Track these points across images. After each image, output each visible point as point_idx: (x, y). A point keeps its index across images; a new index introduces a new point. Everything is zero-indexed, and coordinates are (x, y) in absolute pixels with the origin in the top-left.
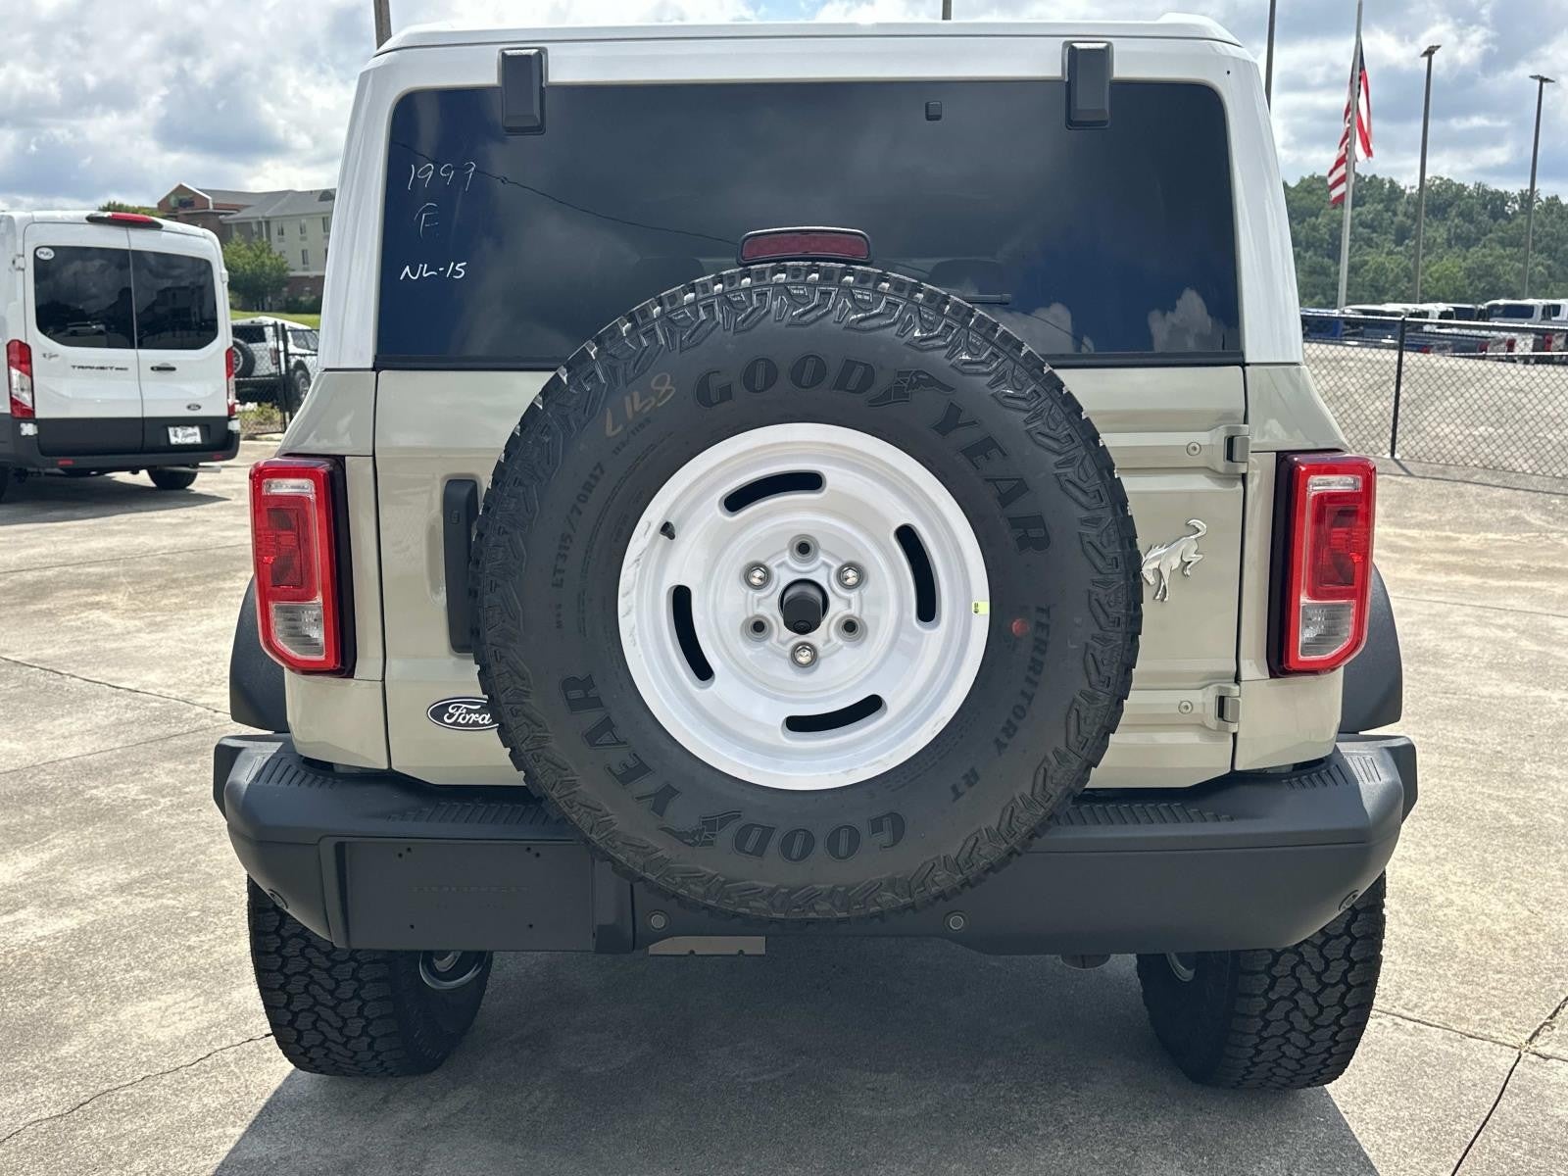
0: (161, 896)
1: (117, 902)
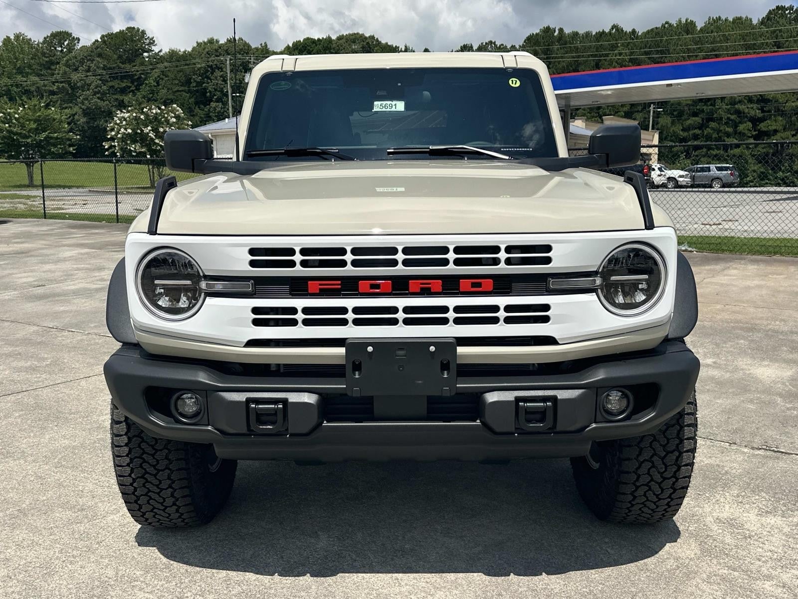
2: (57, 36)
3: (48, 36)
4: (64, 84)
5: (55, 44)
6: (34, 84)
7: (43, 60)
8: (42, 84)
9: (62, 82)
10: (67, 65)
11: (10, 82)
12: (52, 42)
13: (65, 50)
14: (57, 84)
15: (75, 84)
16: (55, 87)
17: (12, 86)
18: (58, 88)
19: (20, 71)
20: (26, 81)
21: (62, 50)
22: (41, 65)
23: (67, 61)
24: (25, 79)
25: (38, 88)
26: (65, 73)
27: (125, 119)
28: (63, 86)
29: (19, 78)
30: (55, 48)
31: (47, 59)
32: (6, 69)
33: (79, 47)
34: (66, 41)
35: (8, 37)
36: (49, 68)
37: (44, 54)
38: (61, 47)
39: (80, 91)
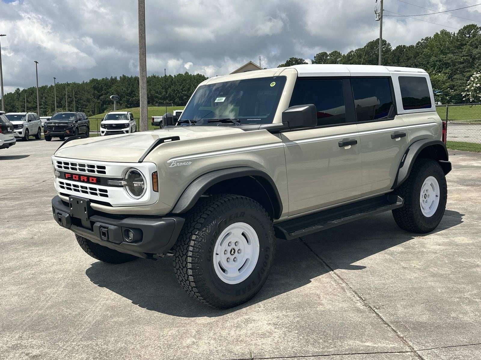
0: (465, 262)
1: (478, 262)
2: (467, 28)
3: (461, 29)
4: (468, 57)
5: (466, 33)
6: (450, 59)
7: (457, 44)
8: (455, 58)
9: (466, 56)
10: (471, 45)
11: (436, 59)
12: (463, 32)
13: (471, 36)
14: (463, 58)
15: (475, 56)
16: (462, 59)
17: (437, 61)
18: (464, 59)
19: (442, 52)
20: (446, 57)
21: (469, 36)
22: (455, 47)
23: (472, 42)
24: (444, 56)
25: (452, 61)
26: (469, 50)
27: (477, 78)
28: (467, 59)
29: (441, 56)
30: (465, 36)
31: (459, 43)
32: (435, 52)
33: (480, 33)
34: (472, 30)
35: (437, 33)
36: (460, 48)
37: (458, 40)
38: (469, 34)
39: (477, 60)
